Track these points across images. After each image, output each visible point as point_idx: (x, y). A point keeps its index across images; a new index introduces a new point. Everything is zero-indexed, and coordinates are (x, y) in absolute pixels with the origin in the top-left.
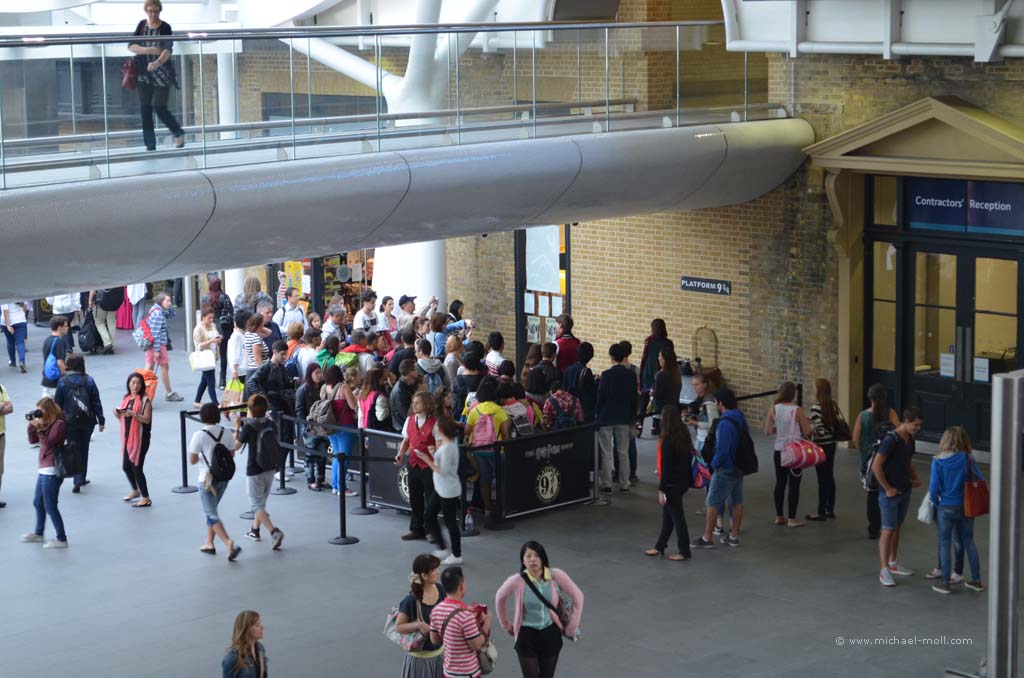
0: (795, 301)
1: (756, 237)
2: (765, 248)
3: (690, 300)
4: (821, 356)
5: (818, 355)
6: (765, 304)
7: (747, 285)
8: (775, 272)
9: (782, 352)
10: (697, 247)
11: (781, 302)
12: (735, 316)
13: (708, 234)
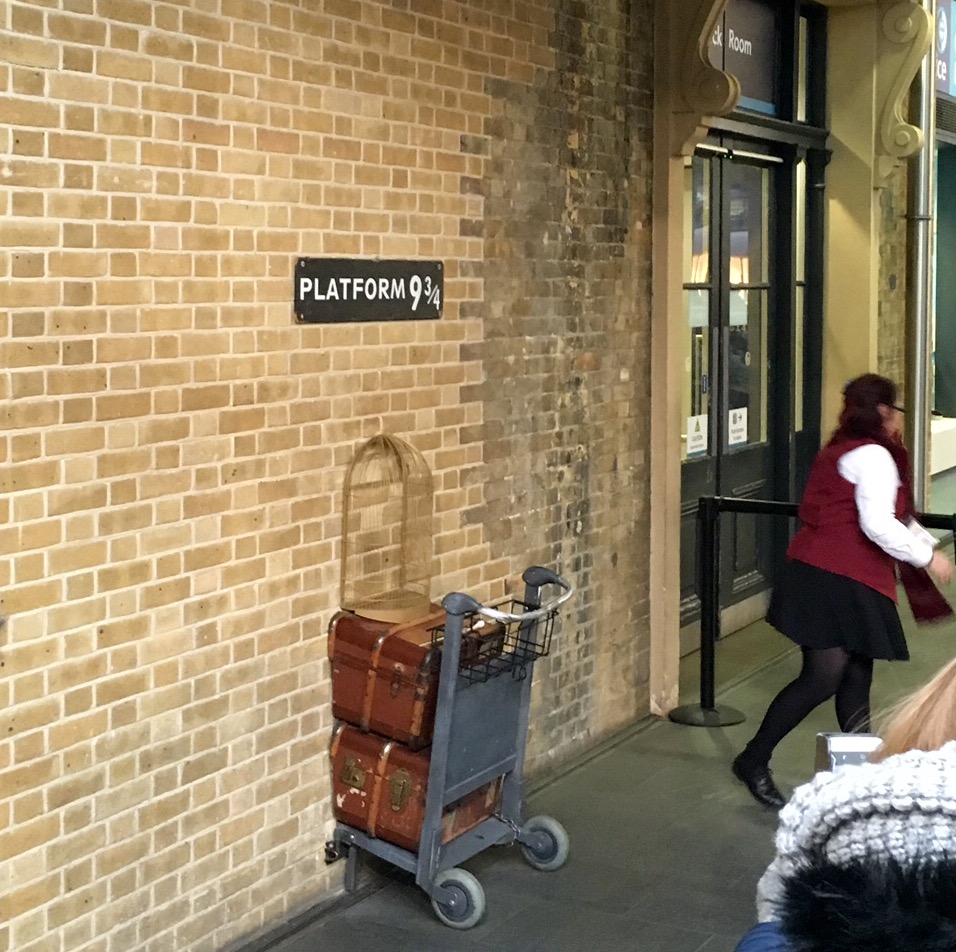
0: (577, 309)
1: (499, 90)
2: (519, 132)
3: (322, 363)
4: (620, 466)
5: (615, 468)
6: (519, 331)
7: (479, 269)
8: (538, 216)
9: (554, 484)
10: (343, 125)
11: (551, 315)
12: (449, 397)
13: (381, 73)
